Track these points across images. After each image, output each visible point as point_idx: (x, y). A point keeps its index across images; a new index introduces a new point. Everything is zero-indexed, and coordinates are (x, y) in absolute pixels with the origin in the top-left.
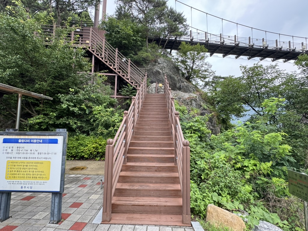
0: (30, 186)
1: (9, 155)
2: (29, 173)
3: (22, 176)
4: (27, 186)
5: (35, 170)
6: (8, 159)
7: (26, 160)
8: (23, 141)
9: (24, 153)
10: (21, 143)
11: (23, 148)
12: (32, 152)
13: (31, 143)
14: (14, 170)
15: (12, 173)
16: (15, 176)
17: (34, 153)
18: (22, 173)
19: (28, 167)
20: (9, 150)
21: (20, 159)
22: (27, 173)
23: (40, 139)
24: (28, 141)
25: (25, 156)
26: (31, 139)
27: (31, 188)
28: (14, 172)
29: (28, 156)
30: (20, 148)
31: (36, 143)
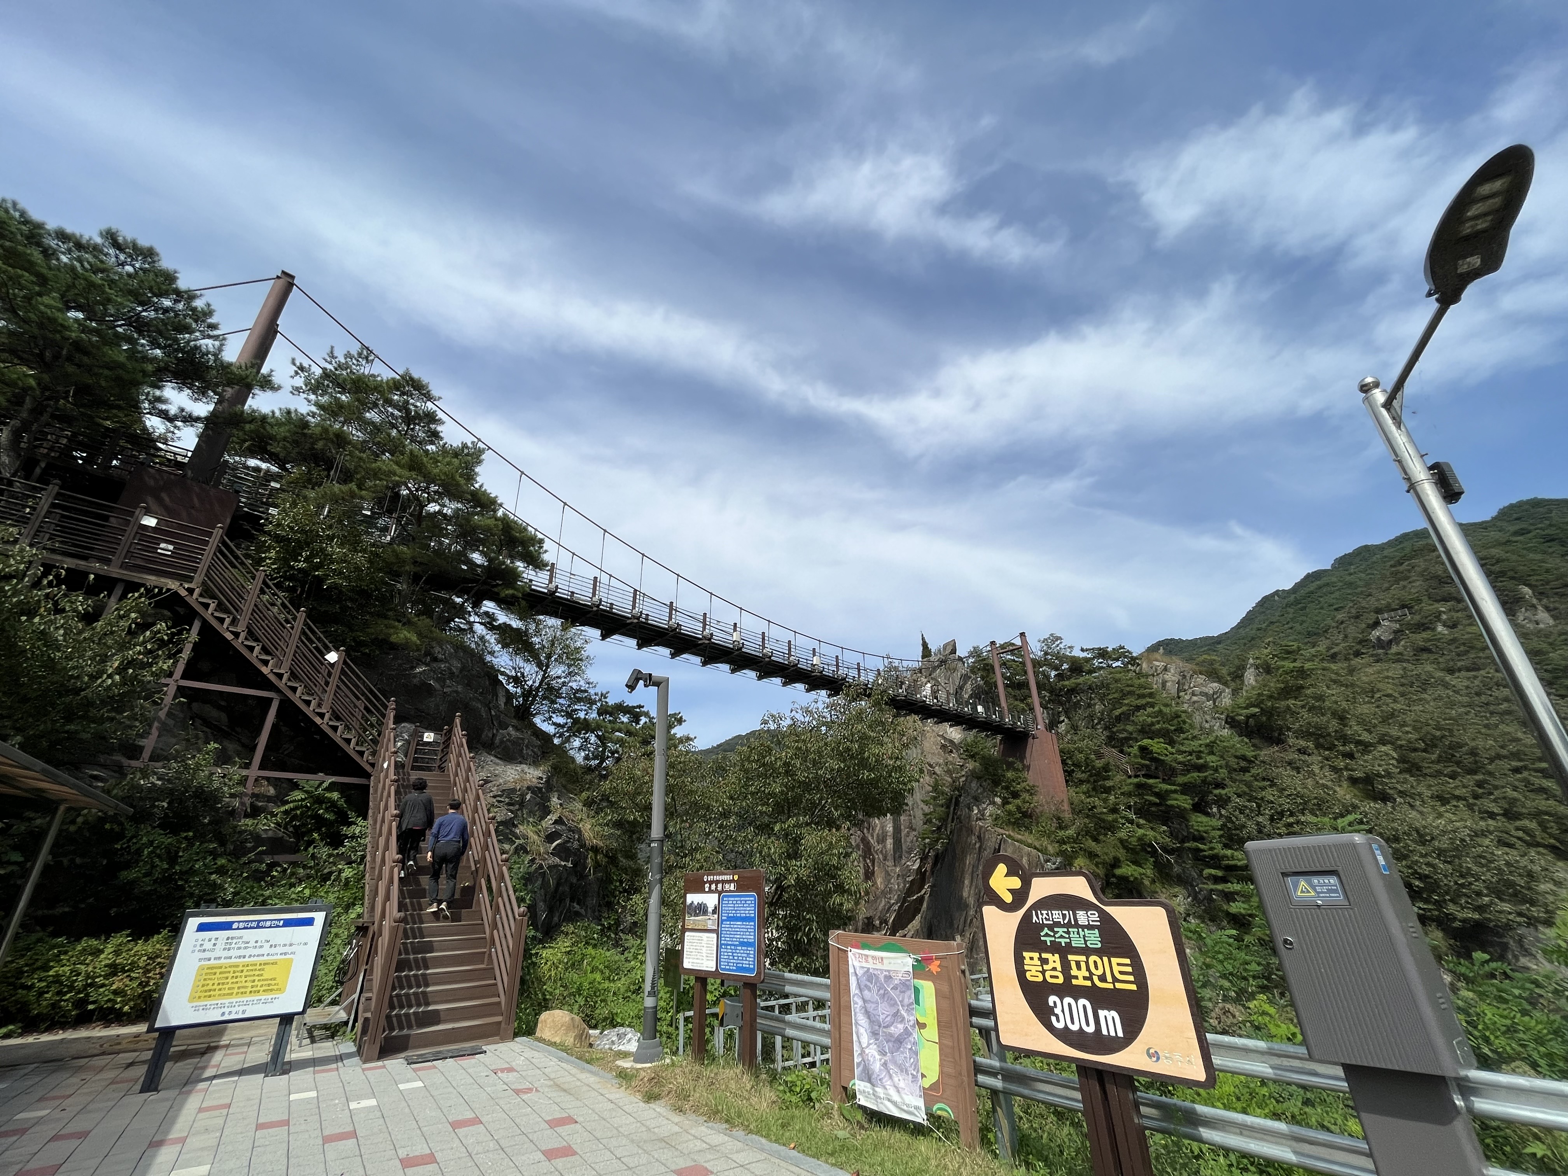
0: (241, 1008)
1: (207, 955)
2: (244, 984)
3: (227, 991)
4: (234, 1010)
5: (257, 978)
6: (203, 963)
7: (242, 960)
8: (241, 925)
9: (239, 948)
10: (238, 929)
11: (241, 938)
12: (259, 944)
13: (258, 927)
14: (211, 983)
15: (205, 988)
16: (212, 993)
17: (261, 947)
18: (227, 986)
19: (245, 973)
20: (208, 945)
21: (229, 961)
22: (239, 985)
23: (279, 920)
24: (254, 924)
25: (242, 952)
26: (259, 921)
27: (244, 1012)
28: (210, 987)
29: (247, 952)
30: (232, 938)
31: (270, 927)
